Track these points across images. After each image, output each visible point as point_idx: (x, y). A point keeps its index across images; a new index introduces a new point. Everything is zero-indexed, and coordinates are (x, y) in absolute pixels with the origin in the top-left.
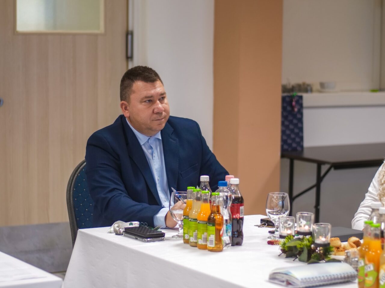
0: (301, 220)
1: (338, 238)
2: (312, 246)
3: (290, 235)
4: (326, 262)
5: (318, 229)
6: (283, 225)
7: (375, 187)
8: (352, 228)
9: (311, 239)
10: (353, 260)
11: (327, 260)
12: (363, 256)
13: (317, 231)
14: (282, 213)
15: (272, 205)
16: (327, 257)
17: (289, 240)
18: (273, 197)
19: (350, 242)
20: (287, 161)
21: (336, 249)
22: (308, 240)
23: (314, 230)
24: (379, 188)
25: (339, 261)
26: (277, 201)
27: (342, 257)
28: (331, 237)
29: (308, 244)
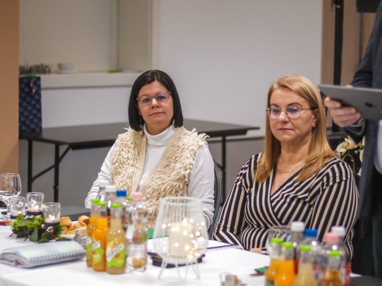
0: (32, 200)
1: (69, 217)
2: (43, 225)
3: (20, 215)
4: (57, 241)
5: (48, 209)
6: (14, 206)
7: (107, 166)
8: (86, 207)
9: (41, 219)
10: (82, 238)
11: (57, 238)
12: (90, 235)
13: (47, 210)
14: (14, 194)
15: (4, 186)
16: (57, 236)
17: (20, 221)
18: (5, 178)
19: (80, 221)
20: (26, 143)
21: (66, 228)
22: (39, 219)
23: (43, 210)
24: (111, 167)
25: (69, 240)
26: (8, 182)
27: (72, 236)
28: (61, 217)
29: (39, 224)
